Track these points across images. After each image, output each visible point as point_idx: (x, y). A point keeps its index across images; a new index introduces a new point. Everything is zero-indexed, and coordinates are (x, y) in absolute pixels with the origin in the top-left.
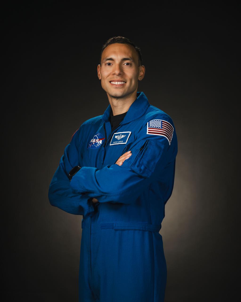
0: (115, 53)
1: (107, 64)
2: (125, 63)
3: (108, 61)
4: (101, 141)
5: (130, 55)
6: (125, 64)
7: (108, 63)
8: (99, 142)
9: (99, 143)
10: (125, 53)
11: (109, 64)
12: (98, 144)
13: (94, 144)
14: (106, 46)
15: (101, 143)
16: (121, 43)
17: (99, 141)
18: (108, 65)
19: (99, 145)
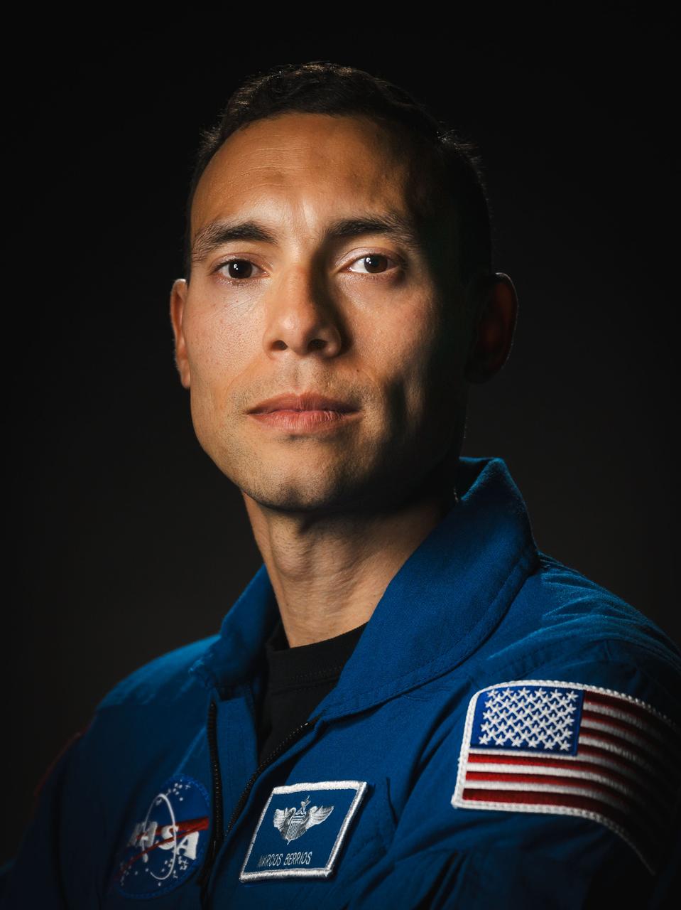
0: (277, 182)
1: (225, 271)
2: (353, 256)
3: (230, 250)
4: (193, 838)
5: (393, 193)
6: (352, 262)
7: (231, 263)
8: (181, 846)
9: (176, 851)
10: (353, 183)
11: (243, 270)
12: (173, 860)
13: (146, 858)
14: (222, 139)
15: (192, 853)
16: (330, 110)
17: (180, 836)
18: (233, 273)
19: (177, 866)
